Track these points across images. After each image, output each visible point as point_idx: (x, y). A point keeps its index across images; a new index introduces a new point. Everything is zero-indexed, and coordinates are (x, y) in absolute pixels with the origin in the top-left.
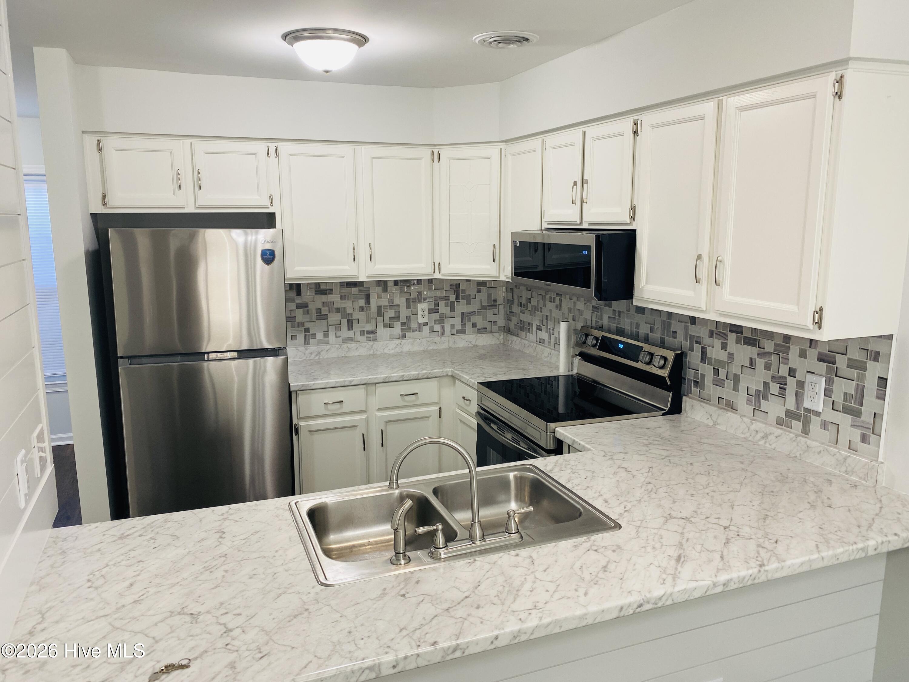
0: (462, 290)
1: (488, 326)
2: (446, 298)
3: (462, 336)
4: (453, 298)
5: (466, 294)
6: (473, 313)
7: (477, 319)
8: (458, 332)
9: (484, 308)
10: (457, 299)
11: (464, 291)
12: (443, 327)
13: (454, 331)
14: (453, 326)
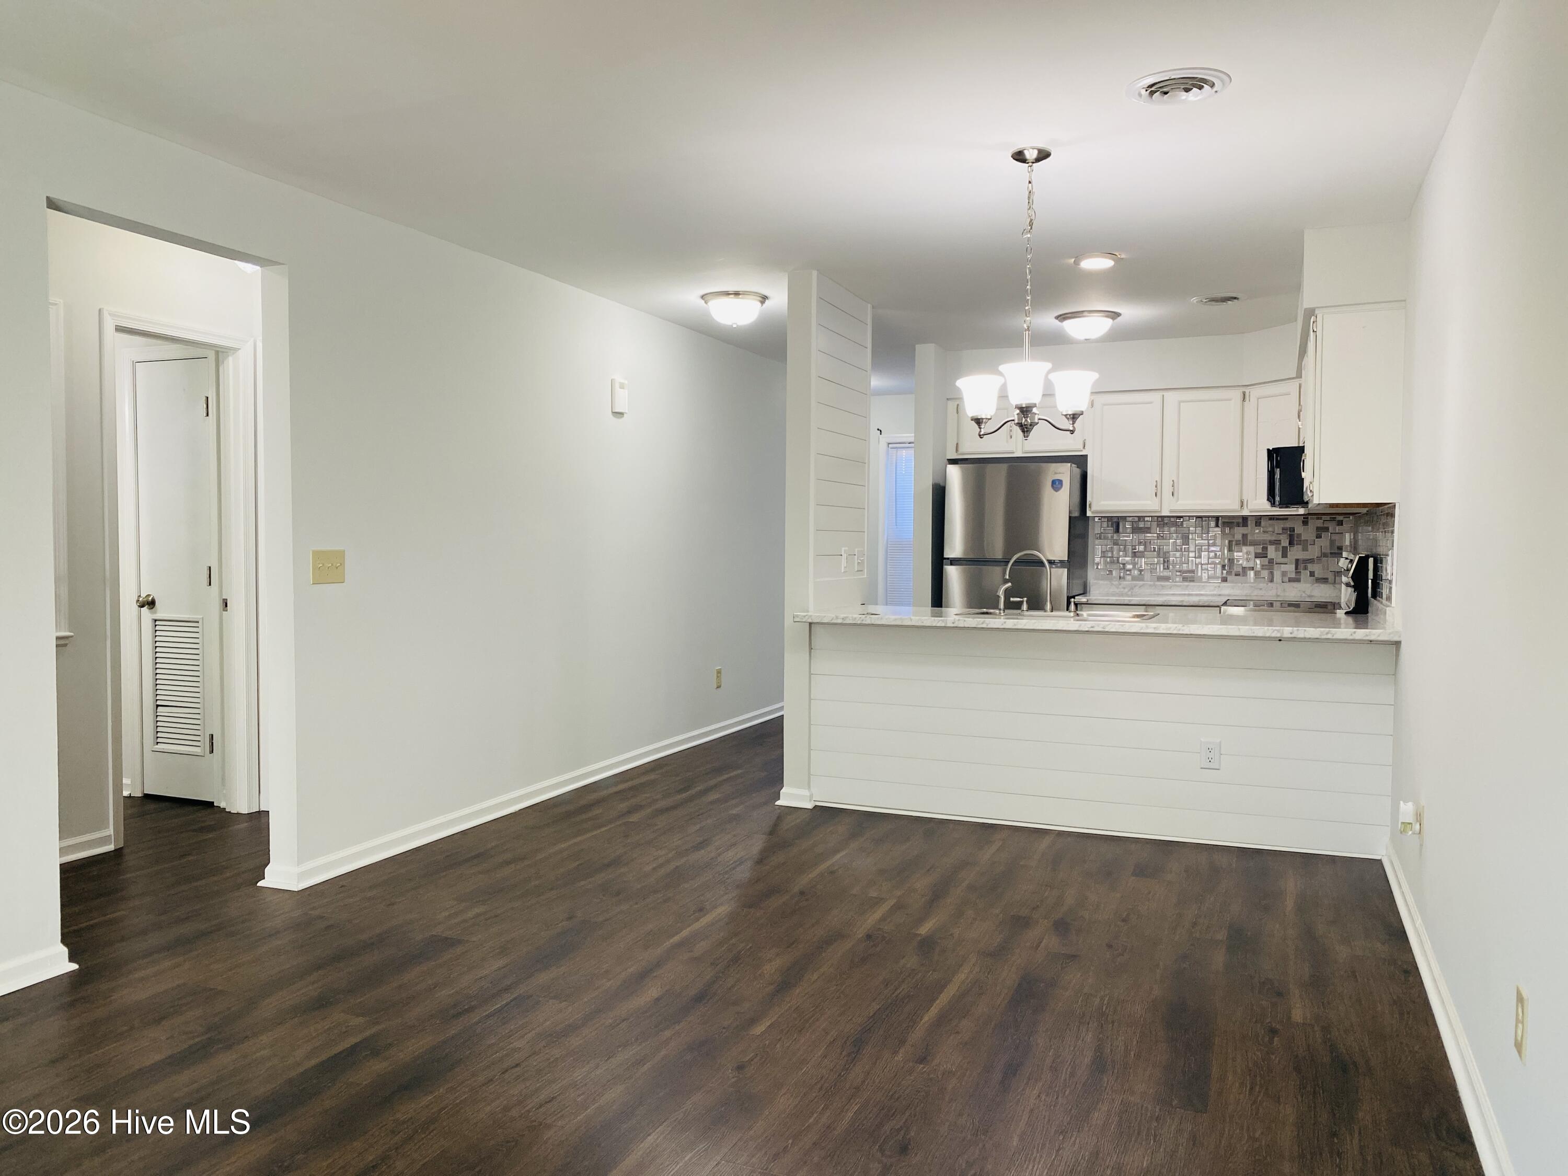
0: (1298, 534)
1: (1331, 577)
2: (1276, 542)
3: (1295, 584)
4: (1285, 542)
5: (1303, 538)
6: (1311, 561)
7: (1317, 569)
8: (1291, 580)
9: (1325, 555)
10: (1291, 543)
11: (1299, 535)
12: (1272, 573)
13: (1286, 579)
14: (1284, 574)
